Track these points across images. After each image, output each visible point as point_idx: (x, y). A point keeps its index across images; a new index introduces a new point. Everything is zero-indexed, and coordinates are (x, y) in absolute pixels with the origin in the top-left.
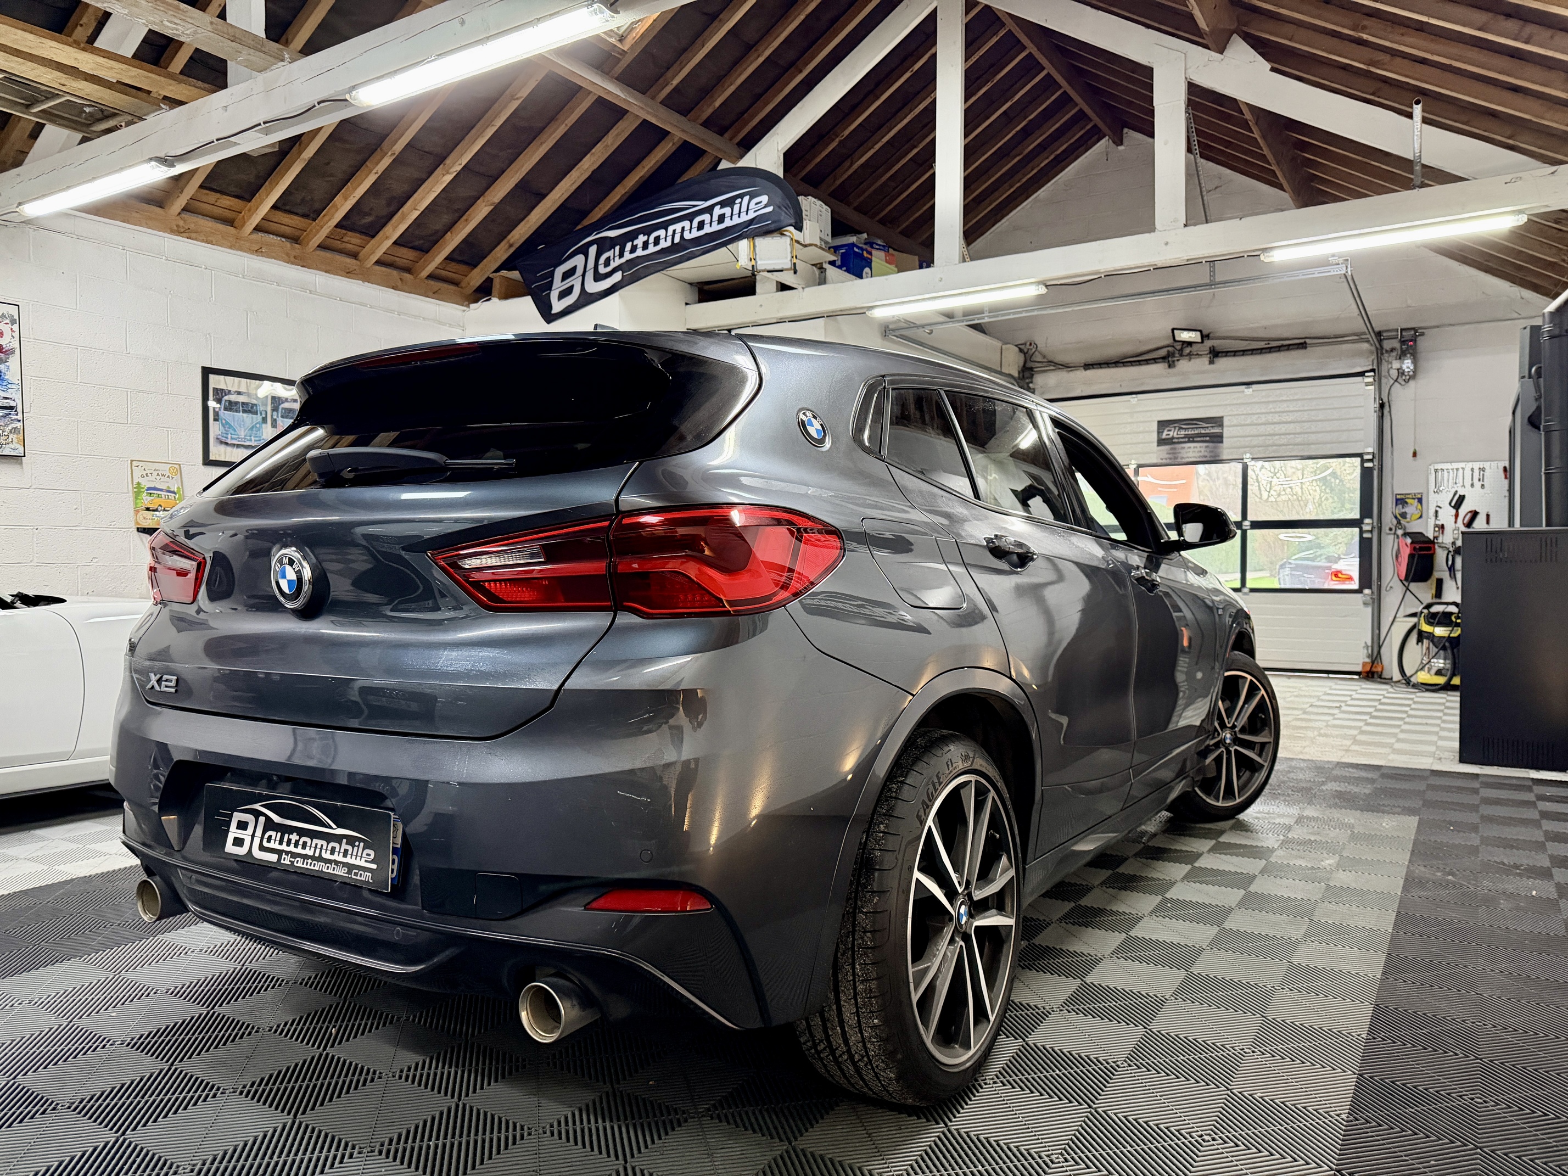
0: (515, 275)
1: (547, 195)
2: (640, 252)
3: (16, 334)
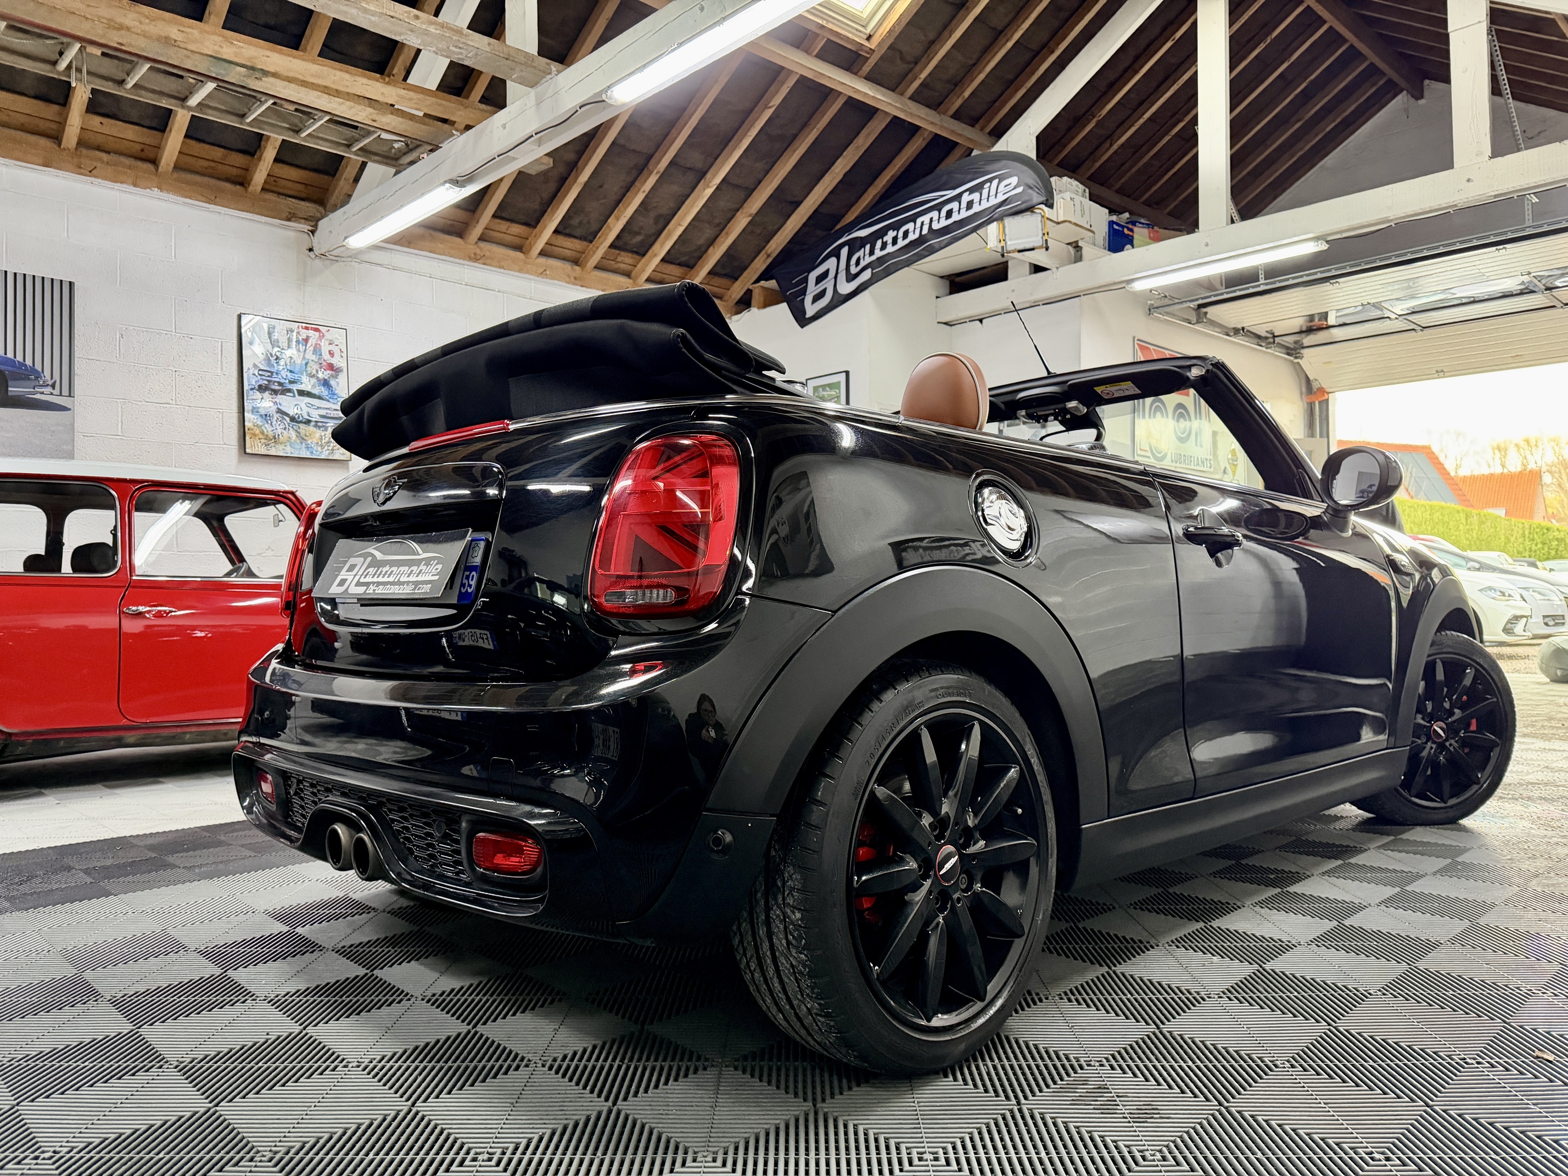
0: (772, 284)
1: (802, 202)
2: (890, 249)
3: (344, 355)
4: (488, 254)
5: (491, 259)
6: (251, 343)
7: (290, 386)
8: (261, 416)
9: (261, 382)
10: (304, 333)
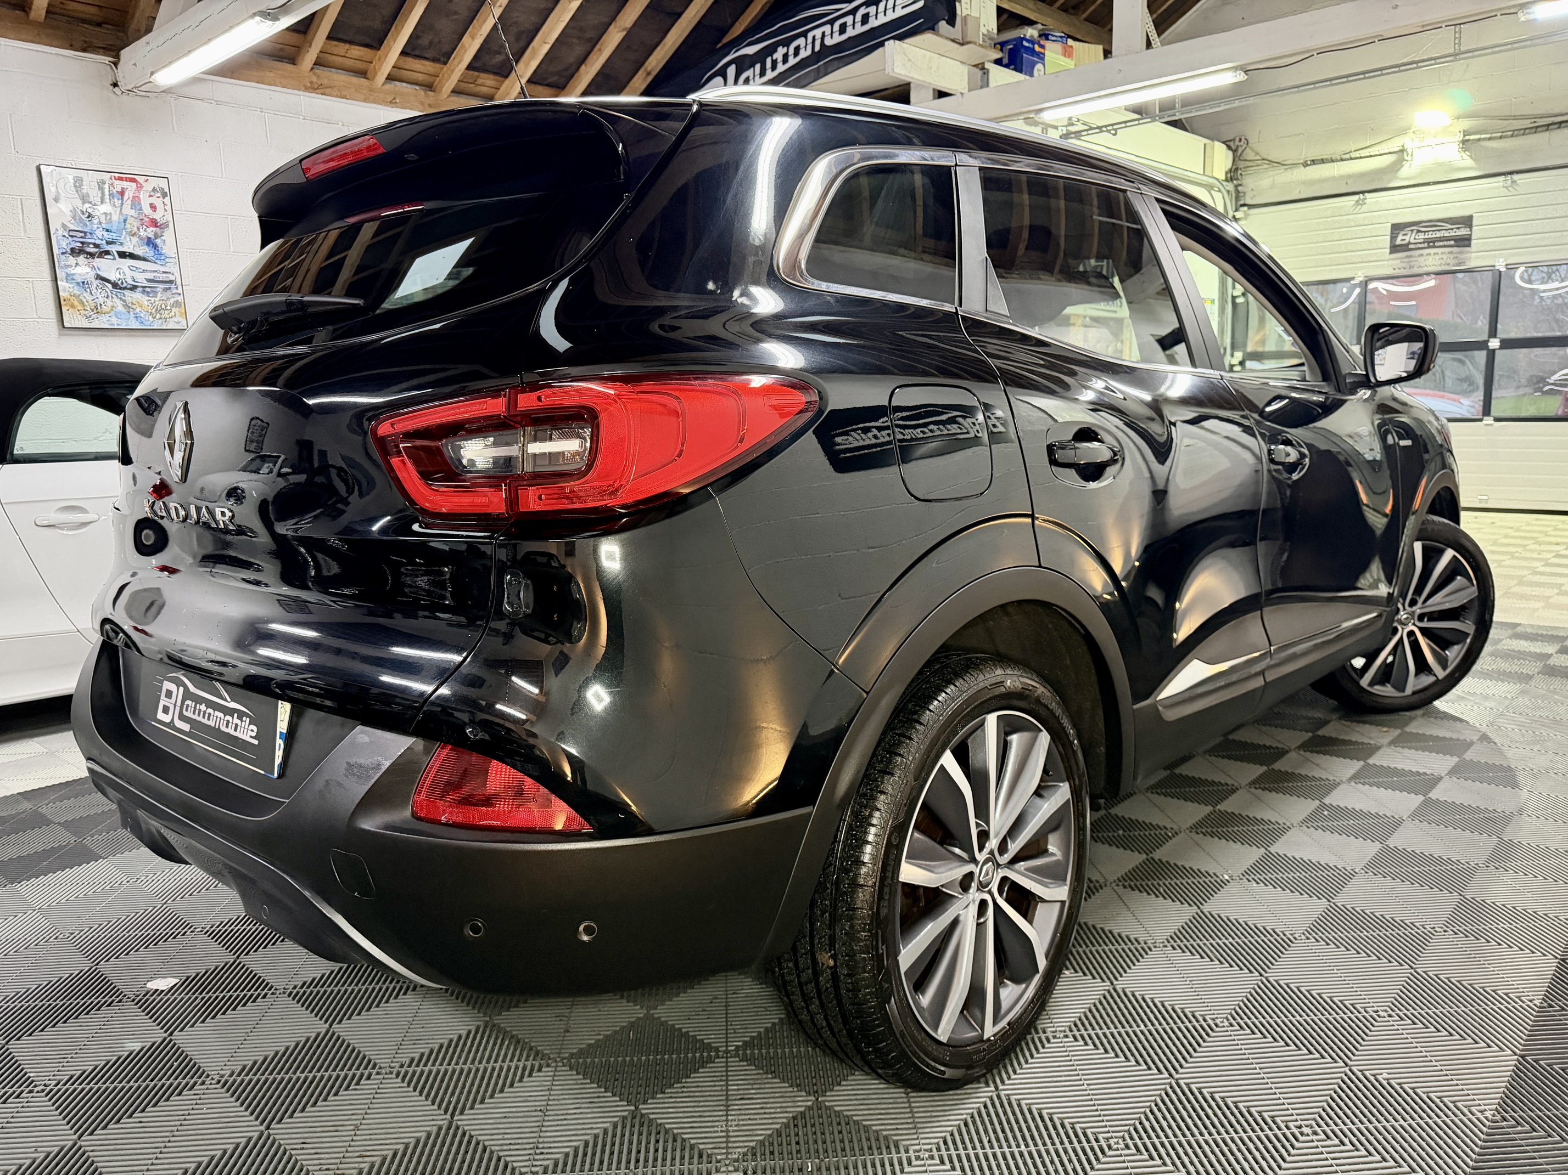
1: (682, 14)
2: (781, 68)
3: (169, 208)
4: (325, 82)
5: (331, 87)
6: (56, 200)
7: (108, 248)
8: (78, 283)
9: (74, 245)
10: (119, 185)
